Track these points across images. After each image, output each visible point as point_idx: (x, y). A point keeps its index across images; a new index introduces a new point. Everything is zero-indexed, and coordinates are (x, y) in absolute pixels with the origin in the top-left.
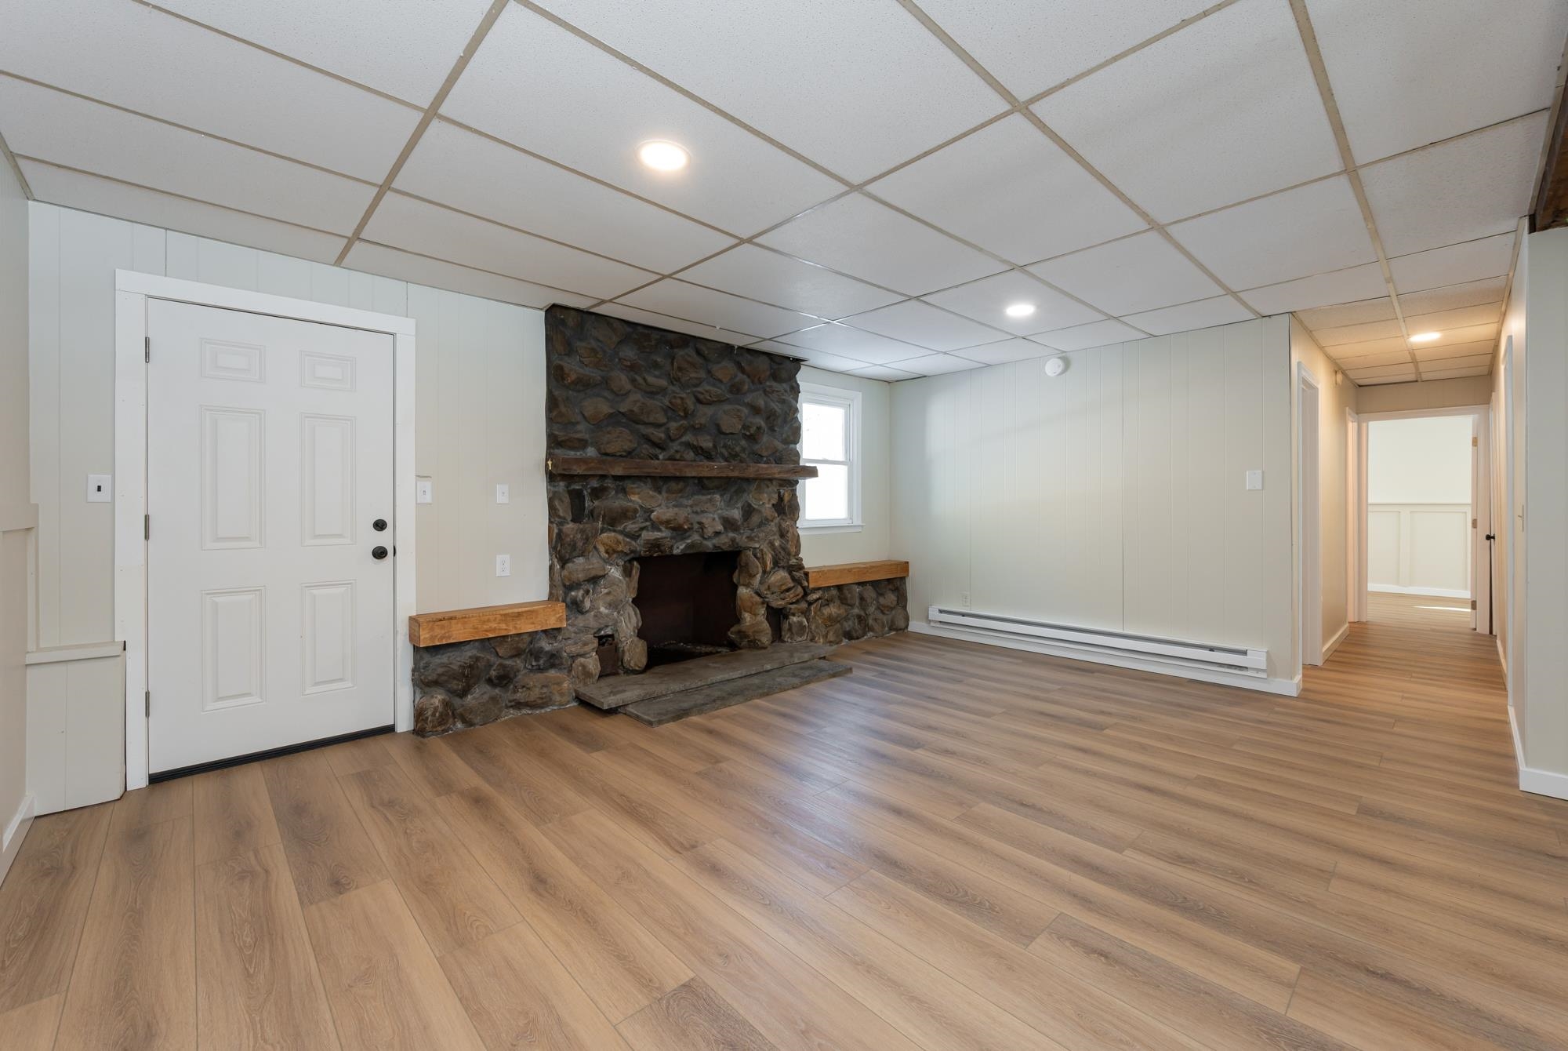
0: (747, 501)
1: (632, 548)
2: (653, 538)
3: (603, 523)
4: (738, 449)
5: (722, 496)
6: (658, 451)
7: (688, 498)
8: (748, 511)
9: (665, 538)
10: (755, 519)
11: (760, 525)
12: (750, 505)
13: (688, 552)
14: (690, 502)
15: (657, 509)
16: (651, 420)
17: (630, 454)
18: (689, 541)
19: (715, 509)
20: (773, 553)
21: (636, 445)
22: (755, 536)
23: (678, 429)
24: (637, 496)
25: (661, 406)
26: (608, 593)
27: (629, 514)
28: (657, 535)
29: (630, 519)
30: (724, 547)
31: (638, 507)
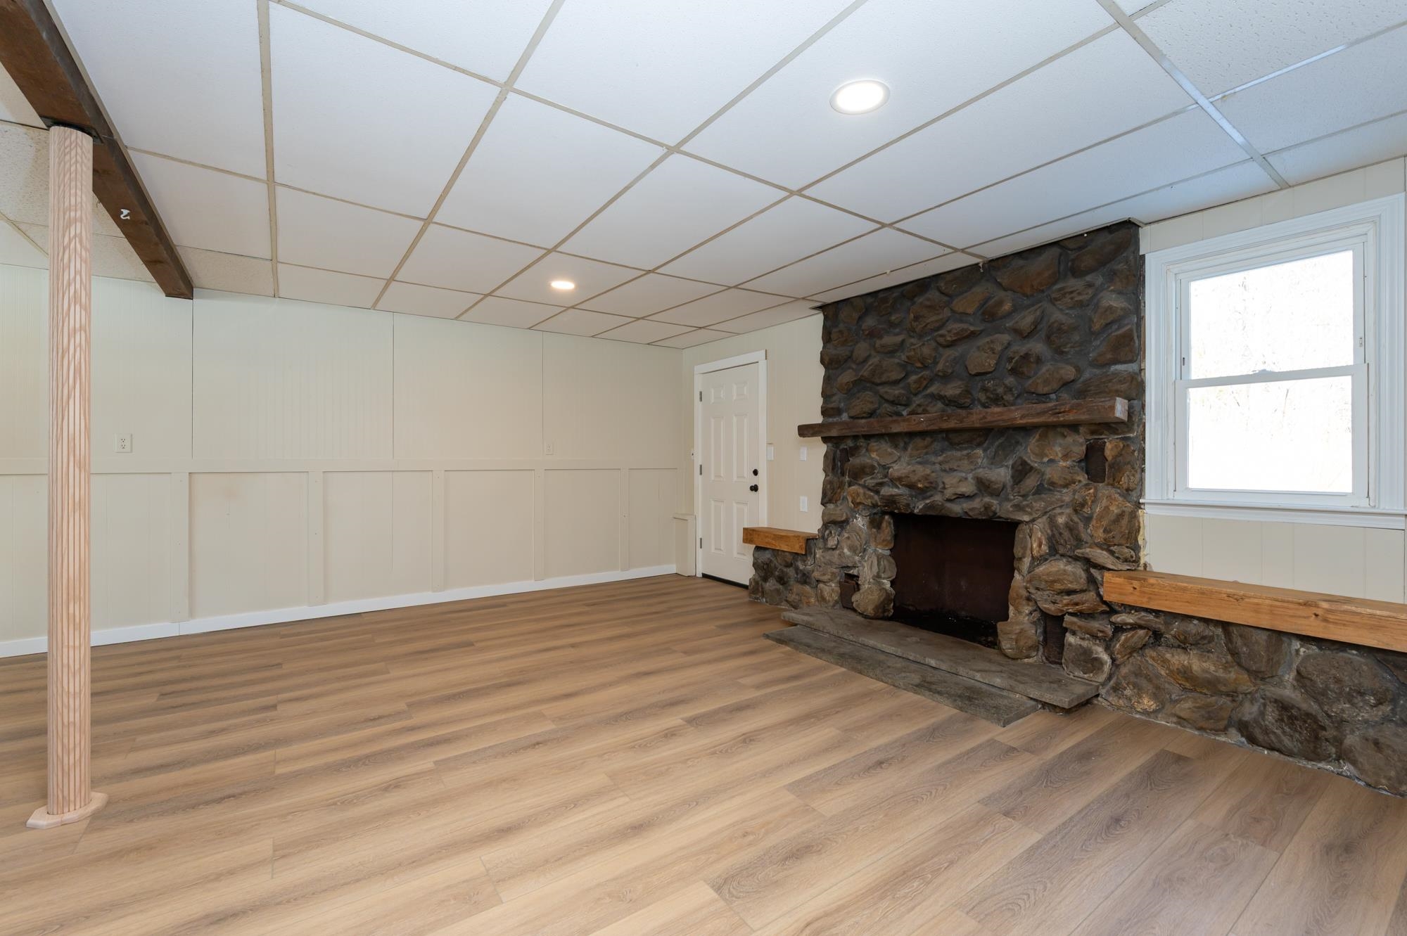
0: (1021, 458)
1: (874, 502)
2: (889, 494)
3: (849, 477)
4: (1000, 390)
5: (985, 450)
6: (900, 408)
7: (936, 454)
8: (1022, 471)
9: (900, 495)
10: (1031, 482)
11: (1039, 490)
12: (1024, 463)
13: (928, 513)
14: (940, 458)
15: (894, 465)
16: (884, 379)
17: (871, 414)
18: (928, 501)
19: (972, 467)
20: (1049, 531)
21: (876, 406)
22: (1027, 505)
23: (918, 381)
24: (875, 453)
25: (898, 363)
26: (848, 538)
27: (867, 470)
28: (895, 491)
29: (868, 474)
30: (971, 513)
31: (876, 465)
